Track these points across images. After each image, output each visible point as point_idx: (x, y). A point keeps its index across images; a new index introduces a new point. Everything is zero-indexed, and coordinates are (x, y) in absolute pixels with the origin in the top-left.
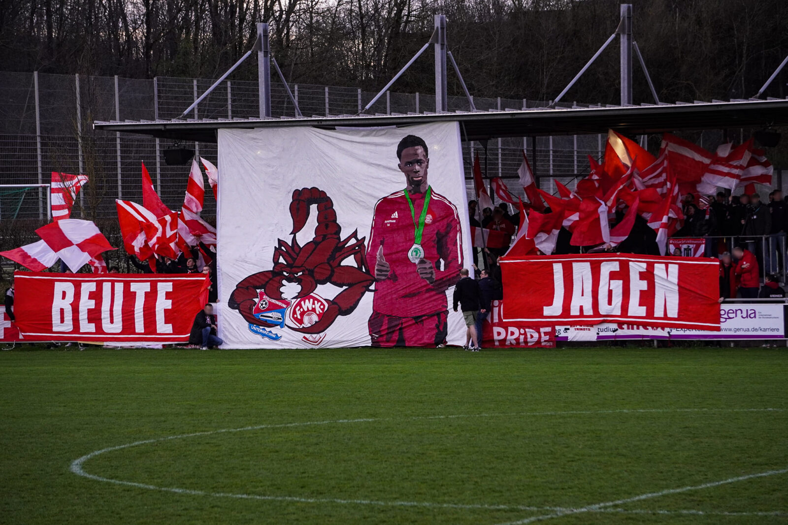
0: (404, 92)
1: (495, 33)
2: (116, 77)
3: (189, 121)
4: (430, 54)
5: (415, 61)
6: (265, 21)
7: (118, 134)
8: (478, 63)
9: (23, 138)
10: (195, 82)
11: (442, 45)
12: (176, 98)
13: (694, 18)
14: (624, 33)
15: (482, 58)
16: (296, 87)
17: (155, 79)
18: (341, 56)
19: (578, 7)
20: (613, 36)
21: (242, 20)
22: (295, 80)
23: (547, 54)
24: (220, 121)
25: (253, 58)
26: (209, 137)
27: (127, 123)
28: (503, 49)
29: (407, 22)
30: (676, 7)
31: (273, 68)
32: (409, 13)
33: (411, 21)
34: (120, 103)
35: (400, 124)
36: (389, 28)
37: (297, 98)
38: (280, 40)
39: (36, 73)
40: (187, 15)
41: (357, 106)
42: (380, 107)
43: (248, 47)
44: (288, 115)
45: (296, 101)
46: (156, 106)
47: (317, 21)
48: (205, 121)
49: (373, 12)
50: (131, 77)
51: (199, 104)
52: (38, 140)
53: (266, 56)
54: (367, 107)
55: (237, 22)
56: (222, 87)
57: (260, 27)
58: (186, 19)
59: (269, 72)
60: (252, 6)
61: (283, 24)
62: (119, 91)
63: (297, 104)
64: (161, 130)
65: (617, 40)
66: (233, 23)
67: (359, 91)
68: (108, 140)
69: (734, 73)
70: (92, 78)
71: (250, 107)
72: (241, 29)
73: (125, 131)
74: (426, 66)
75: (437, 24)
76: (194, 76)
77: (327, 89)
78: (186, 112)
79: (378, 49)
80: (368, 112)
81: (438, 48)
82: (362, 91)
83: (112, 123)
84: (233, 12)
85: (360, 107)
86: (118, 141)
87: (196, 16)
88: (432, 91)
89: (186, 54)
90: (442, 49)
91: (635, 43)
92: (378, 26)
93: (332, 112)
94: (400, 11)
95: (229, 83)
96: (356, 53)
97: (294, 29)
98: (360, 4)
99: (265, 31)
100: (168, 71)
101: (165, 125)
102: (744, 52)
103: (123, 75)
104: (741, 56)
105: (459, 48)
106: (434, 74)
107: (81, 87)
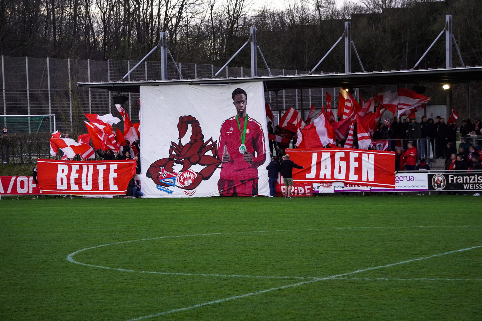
0: (235, 66)
1: (281, 37)
2: (88, 60)
3: (126, 82)
4: (248, 47)
5: (241, 51)
6: (164, 31)
7: (90, 89)
8: (273, 52)
9: (41, 91)
10: (129, 62)
11: (254, 43)
12: (119, 70)
13: (382, 29)
14: (346, 37)
15: (275, 49)
16: (180, 64)
17: (108, 61)
18: (202, 48)
19: (323, 23)
20: (341, 38)
21: (152, 30)
22: (179, 61)
23: (308, 47)
24: (141, 82)
25: (158, 50)
26: (136, 90)
27: (94, 83)
28: (285, 45)
29: (236, 31)
30: (373, 23)
31: (168, 55)
32: (237, 26)
33: (238, 31)
34: (91, 73)
35: (233, 83)
36: (227, 34)
37: (180, 70)
38: (171, 40)
39: (48, 58)
40: (124, 28)
41: (211, 74)
42: (223, 74)
43: (156, 44)
44: (176, 79)
45: (180, 71)
46: (109, 74)
47: (190, 31)
48: (133, 82)
49: (219, 26)
50: (96, 60)
51: (131, 73)
52: (49, 92)
53: (164, 49)
54: (216, 74)
55: (150, 31)
56: (142, 64)
57: (161, 34)
58: (124, 30)
59: (166, 57)
60: (157, 23)
61: (173, 32)
62: (90, 67)
63: (180, 73)
64: (111, 87)
65: (343, 40)
66: (148, 33)
67: (212, 66)
68: (85, 92)
69: (402, 57)
70: (76, 60)
71: (157, 74)
72: (152, 35)
73: (93, 87)
74: (246, 53)
75: (252, 32)
76: (128, 59)
77: (196, 65)
78: (124, 77)
79: (222, 44)
80: (217, 77)
81: (252, 44)
82: (214, 66)
83: (86, 83)
84: (148, 27)
85: (212, 74)
86: (90, 92)
87: (129, 29)
88: (250, 66)
89: (124, 48)
90: (254, 45)
91: (352, 41)
92: (221, 33)
93: (198, 77)
94: (233, 25)
95: (146, 63)
96: (211, 47)
97: (178, 35)
98: (212, 22)
99: (164, 36)
100: (115, 57)
101: (113, 84)
102: (407, 46)
103: (92, 59)
104: (405, 48)
105: (263, 44)
106: (250, 57)
107: (71, 65)
